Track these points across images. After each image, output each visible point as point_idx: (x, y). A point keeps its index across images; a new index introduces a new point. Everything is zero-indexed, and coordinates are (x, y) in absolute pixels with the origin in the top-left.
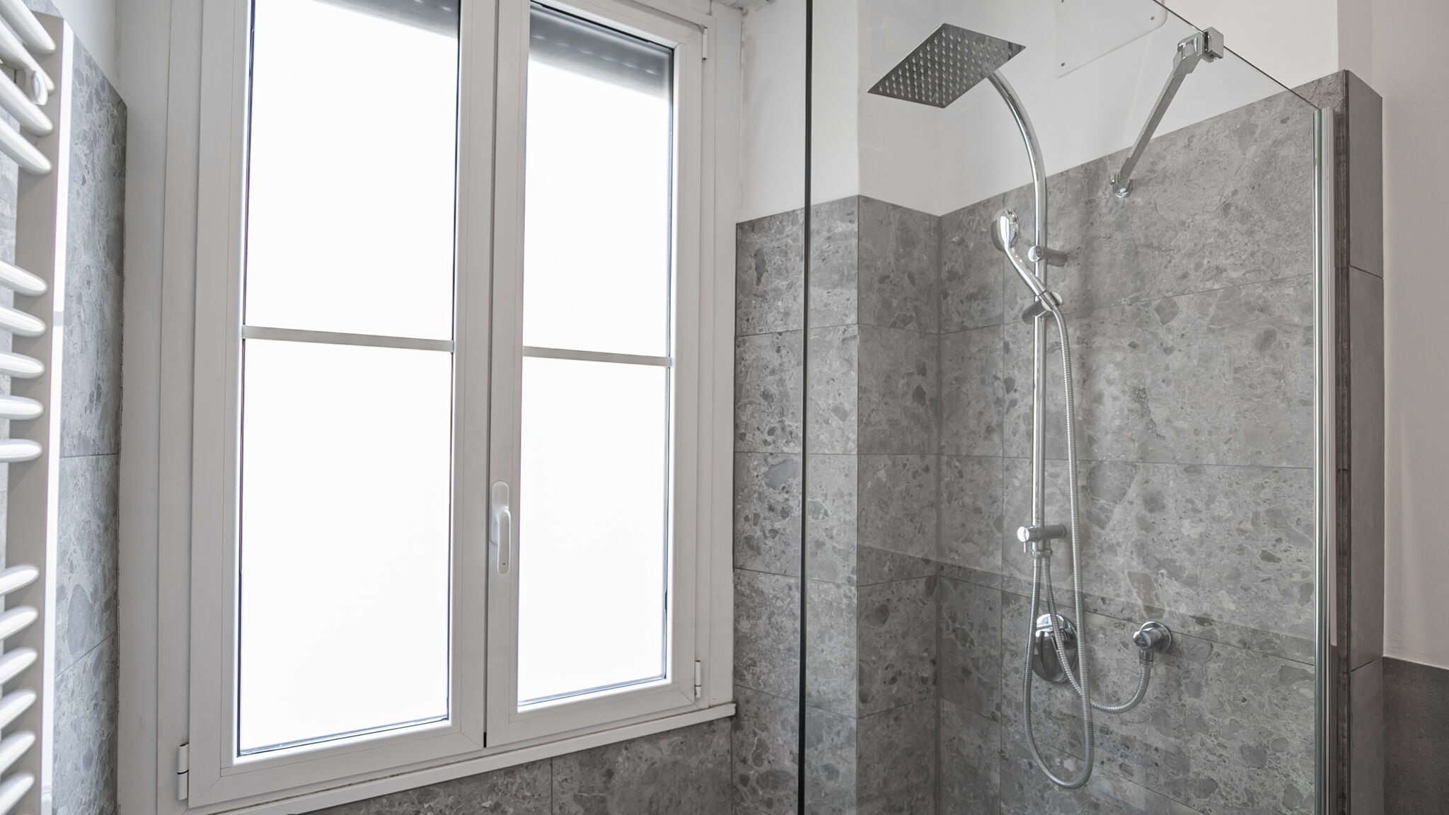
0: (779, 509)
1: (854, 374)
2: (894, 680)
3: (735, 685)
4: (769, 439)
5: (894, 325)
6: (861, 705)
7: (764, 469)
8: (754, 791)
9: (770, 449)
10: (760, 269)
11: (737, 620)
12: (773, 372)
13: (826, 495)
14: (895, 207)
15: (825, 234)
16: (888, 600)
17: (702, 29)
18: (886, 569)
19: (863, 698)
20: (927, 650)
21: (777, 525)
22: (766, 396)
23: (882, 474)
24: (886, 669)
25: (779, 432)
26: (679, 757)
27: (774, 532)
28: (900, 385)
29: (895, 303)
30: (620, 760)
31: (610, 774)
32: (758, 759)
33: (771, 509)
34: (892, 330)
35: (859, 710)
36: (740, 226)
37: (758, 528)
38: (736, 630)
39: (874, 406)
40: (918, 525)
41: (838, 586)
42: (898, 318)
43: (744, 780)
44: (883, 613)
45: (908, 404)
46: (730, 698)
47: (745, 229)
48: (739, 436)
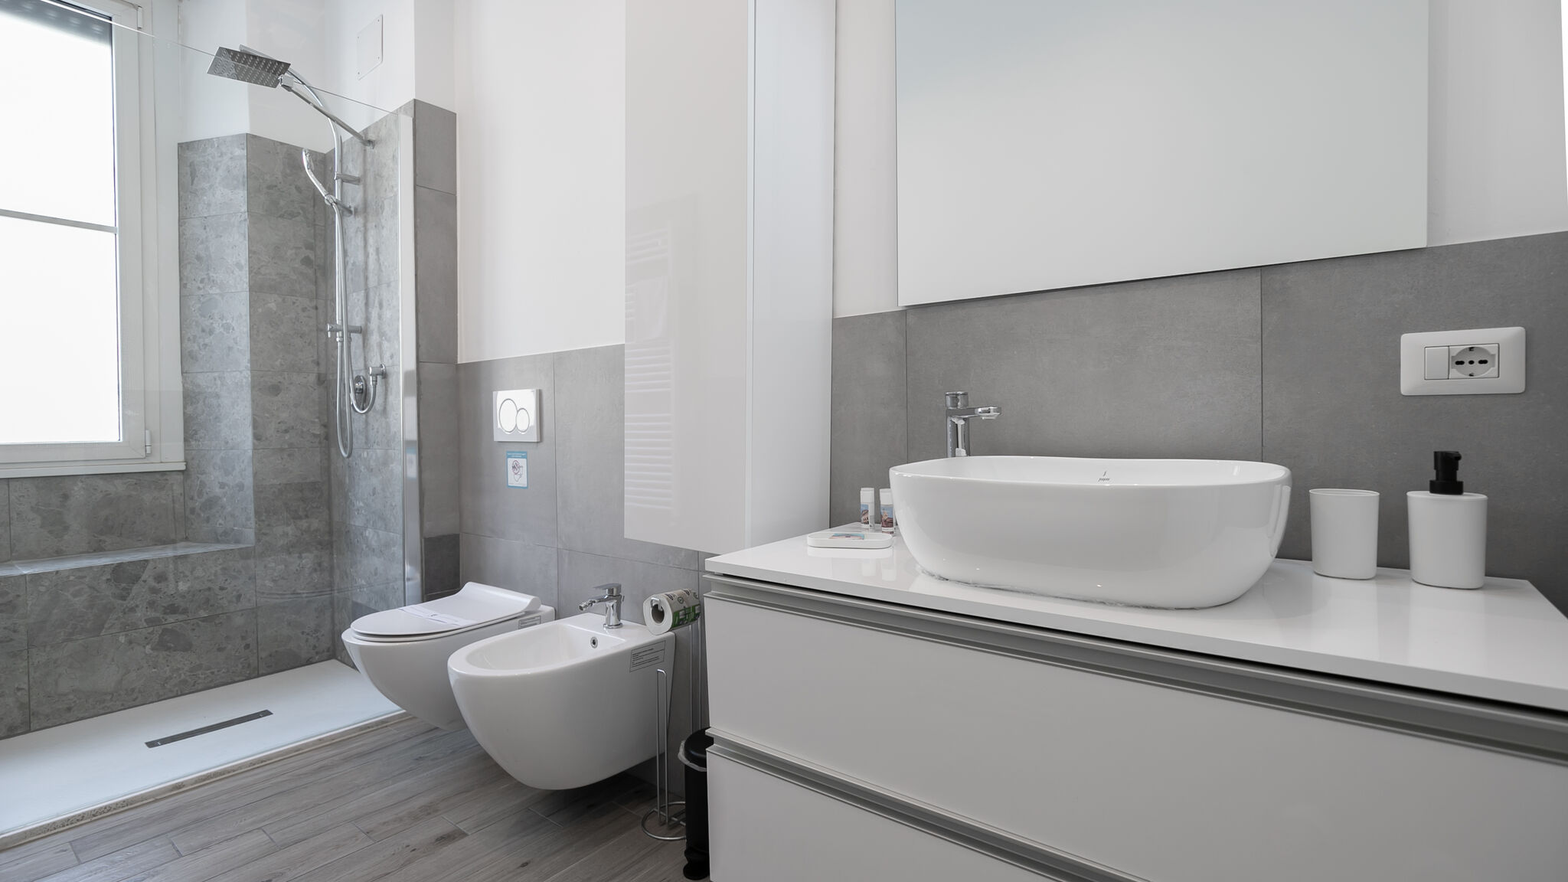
0: (208, 330)
1: (247, 242)
2: (286, 431)
3: (185, 450)
4: (201, 286)
5: (282, 216)
6: (255, 441)
7: (199, 305)
8: (199, 515)
9: (201, 292)
10: (193, 175)
11: (185, 408)
12: (202, 243)
13: (233, 318)
14: (281, 144)
15: (230, 155)
16: (280, 382)
17: (137, 7)
18: (278, 363)
19: (257, 437)
20: (318, 418)
21: (207, 341)
22: (199, 258)
23: (273, 306)
24: (279, 423)
25: (206, 281)
26: (134, 493)
27: (205, 345)
28: (288, 254)
29: (282, 203)
30: (76, 488)
31: (66, 497)
32: (200, 494)
33: (203, 331)
34: (280, 220)
35: (254, 444)
36: (180, 145)
37: (195, 345)
38: (184, 413)
39: (263, 263)
40: (308, 341)
41: (241, 372)
42: (285, 212)
43: (193, 511)
44: (276, 389)
45: (296, 266)
46: (182, 459)
47: (184, 148)
48: (183, 285)
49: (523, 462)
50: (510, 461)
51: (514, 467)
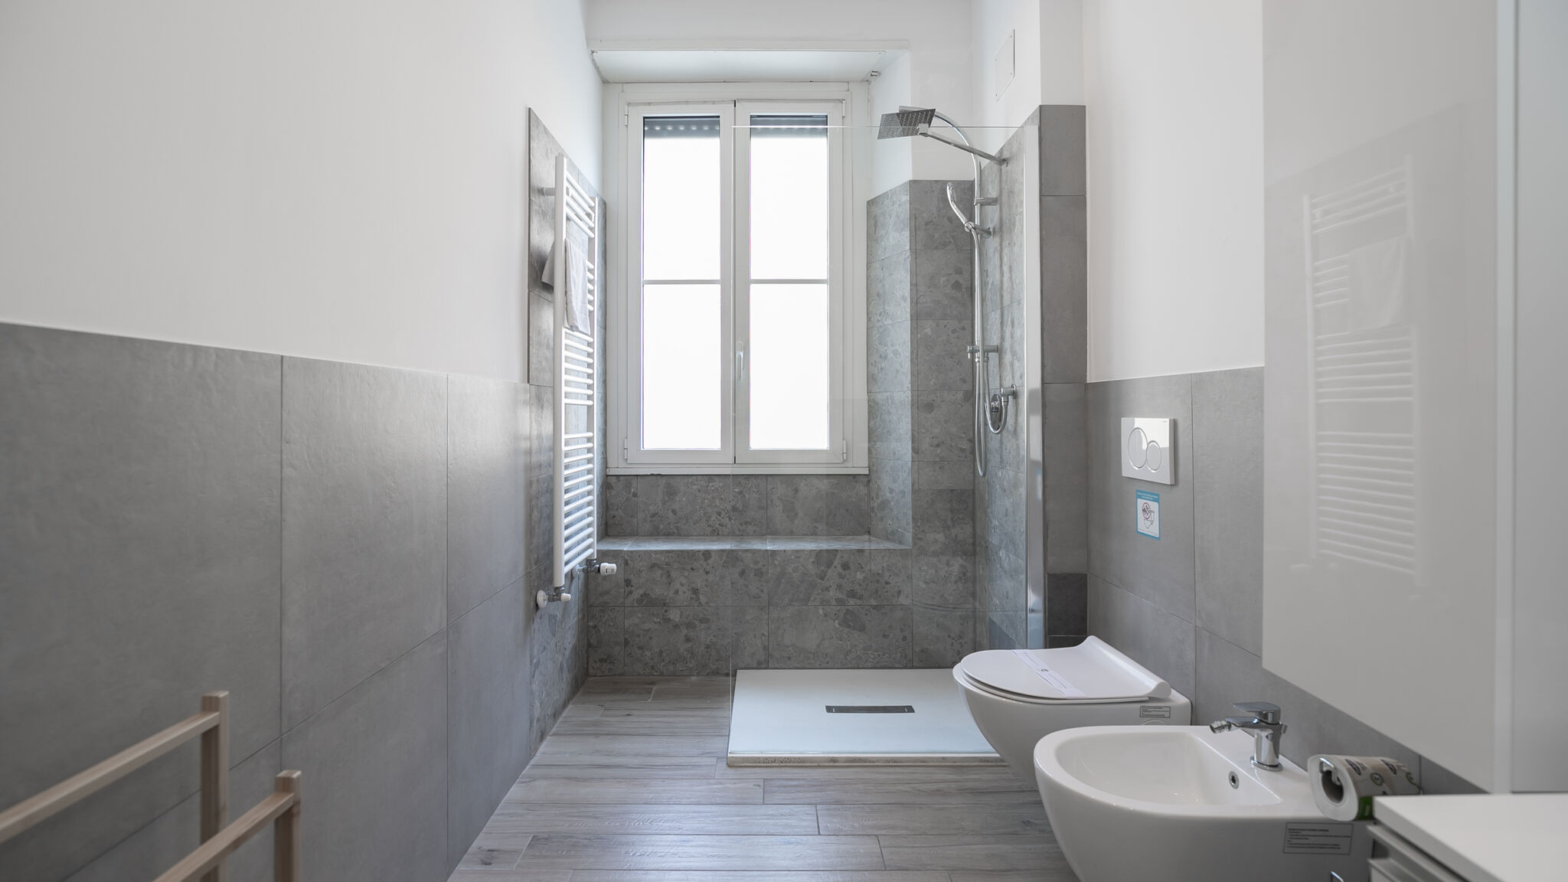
0: (883, 356)
1: (909, 277)
2: (938, 446)
3: (869, 457)
4: (880, 318)
5: (936, 248)
6: (914, 455)
7: (878, 335)
8: (876, 514)
9: (880, 324)
10: (876, 226)
11: (869, 422)
12: (881, 282)
13: (899, 344)
14: (937, 181)
15: (898, 203)
16: (933, 400)
17: (841, 101)
18: (932, 383)
19: (915, 450)
20: (965, 433)
21: (883, 365)
22: (878, 295)
23: (928, 331)
24: (933, 438)
25: (883, 313)
26: (836, 491)
27: (882, 369)
28: (942, 281)
29: (936, 236)
30: (802, 485)
31: (796, 491)
32: (877, 495)
33: (881, 357)
34: (935, 251)
35: (913, 457)
36: (868, 202)
37: (876, 369)
38: (869, 427)
39: (922, 293)
40: (957, 361)
41: (904, 392)
42: (939, 243)
43: (873, 509)
44: (930, 407)
45: (948, 291)
46: (867, 465)
47: (871, 203)
48: (869, 319)
49: (1154, 506)
50: (1141, 503)
51: (1144, 510)
